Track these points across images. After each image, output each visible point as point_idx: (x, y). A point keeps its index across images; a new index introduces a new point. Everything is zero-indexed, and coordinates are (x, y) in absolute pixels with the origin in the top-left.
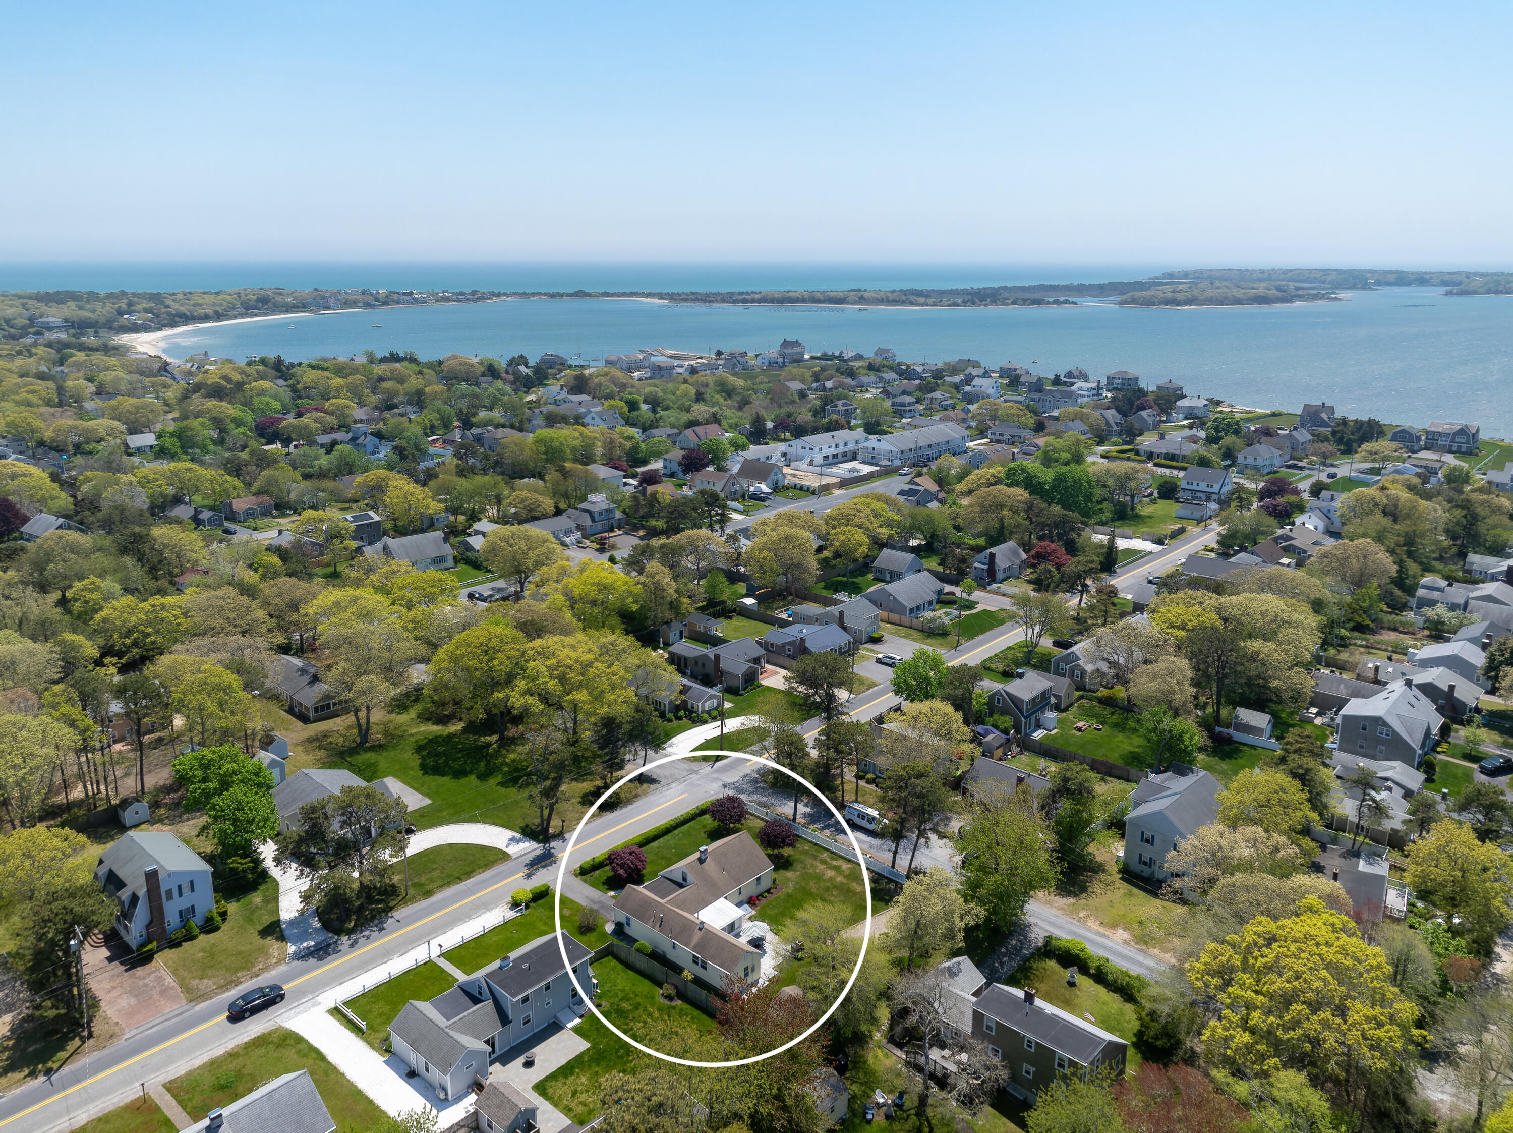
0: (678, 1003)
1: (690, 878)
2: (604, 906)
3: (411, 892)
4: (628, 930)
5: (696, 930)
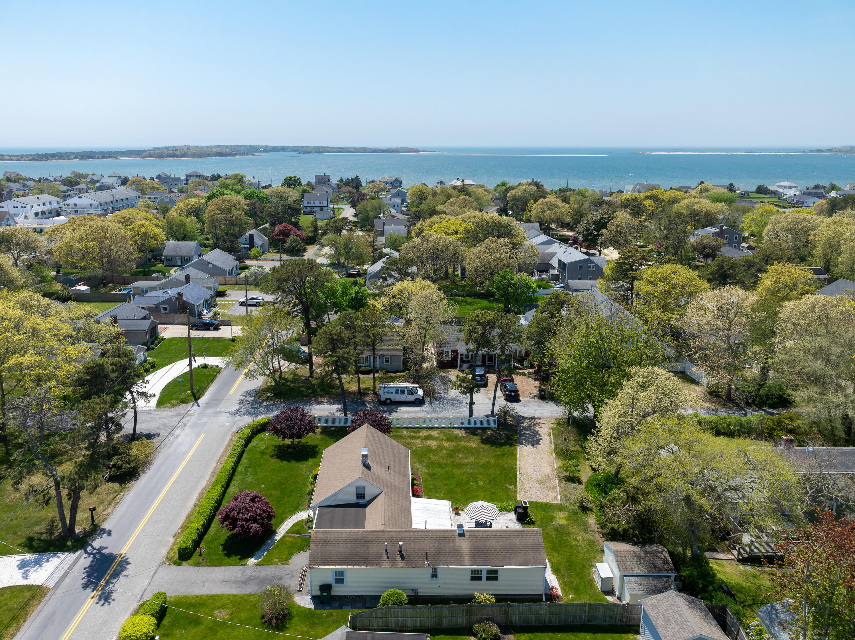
1: (371, 490)
4: (343, 590)
5: (458, 539)
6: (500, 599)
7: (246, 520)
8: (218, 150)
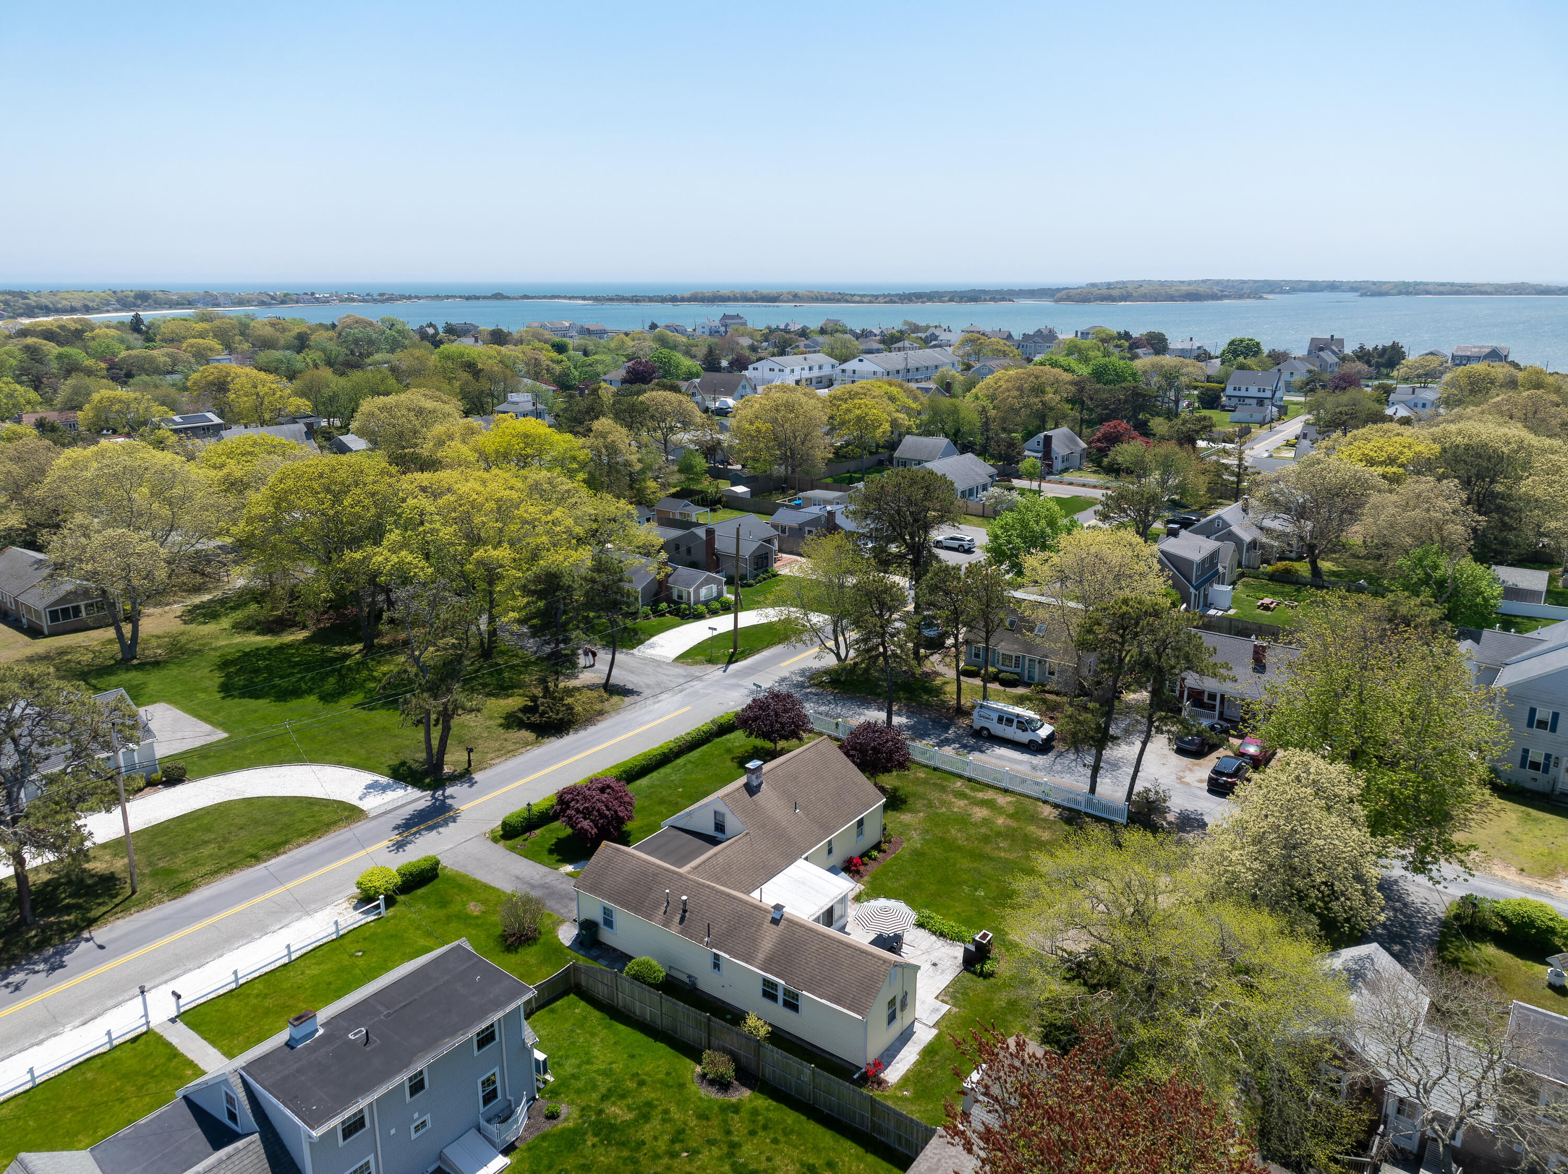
0: (744, 1094)
1: (732, 822)
2: (552, 893)
3: (145, 886)
4: (607, 936)
5: (767, 924)
6: (778, 1037)
7: (578, 811)
8: (1191, 289)
